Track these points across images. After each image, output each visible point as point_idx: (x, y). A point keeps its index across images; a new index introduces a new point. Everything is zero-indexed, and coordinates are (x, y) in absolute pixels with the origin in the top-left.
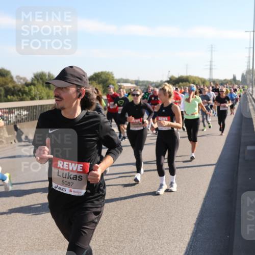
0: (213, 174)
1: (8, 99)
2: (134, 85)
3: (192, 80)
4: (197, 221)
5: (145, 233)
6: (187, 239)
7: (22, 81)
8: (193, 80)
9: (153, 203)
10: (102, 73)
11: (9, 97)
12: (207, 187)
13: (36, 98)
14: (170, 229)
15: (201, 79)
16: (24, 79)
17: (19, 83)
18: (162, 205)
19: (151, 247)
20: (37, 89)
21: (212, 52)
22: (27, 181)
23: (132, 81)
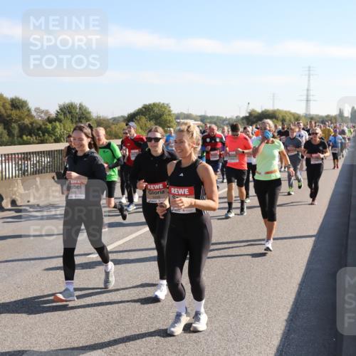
0: (312, 249)
1: (24, 140)
2: (199, 122)
3: (280, 116)
4: (289, 316)
5: (215, 333)
6: (276, 341)
7: (43, 115)
8: (283, 116)
9: (227, 289)
10: (154, 104)
11: (25, 137)
12: (304, 268)
13: (62, 139)
14: (251, 327)
15: (293, 115)
16: (47, 112)
17: (39, 118)
18: (240, 293)
19: (225, 352)
20: (64, 126)
21: (309, 77)
22: (51, 255)
23: (197, 116)
